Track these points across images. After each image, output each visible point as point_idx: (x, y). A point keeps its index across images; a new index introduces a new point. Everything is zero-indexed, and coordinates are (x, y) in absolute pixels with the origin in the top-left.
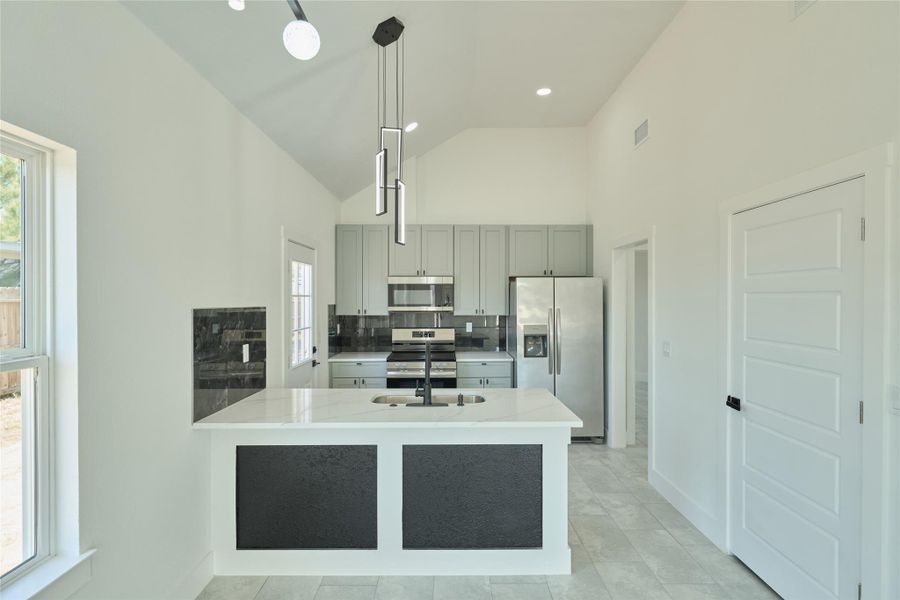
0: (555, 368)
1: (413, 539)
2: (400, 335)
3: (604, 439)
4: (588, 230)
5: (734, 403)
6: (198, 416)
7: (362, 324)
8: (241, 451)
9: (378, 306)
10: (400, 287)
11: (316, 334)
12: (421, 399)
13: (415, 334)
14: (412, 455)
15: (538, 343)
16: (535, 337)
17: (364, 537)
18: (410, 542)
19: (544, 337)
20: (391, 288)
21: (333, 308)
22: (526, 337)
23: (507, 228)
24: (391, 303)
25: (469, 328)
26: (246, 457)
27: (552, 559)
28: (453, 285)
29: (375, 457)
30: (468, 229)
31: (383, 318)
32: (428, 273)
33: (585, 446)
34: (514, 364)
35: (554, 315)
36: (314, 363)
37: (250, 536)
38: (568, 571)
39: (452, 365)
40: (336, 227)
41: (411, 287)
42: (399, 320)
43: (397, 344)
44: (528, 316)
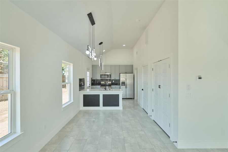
0: (126, 87)
1: (104, 105)
2: (102, 83)
3: (134, 98)
4: (132, 66)
5: (143, 90)
6: (79, 91)
7: (96, 81)
8: (84, 95)
9: (99, 78)
10: (102, 75)
11: (90, 83)
12: (105, 89)
13: (105, 82)
14: (104, 95)
15: (124, 83)
16: (123, 83)
17: (98, 105)
18: (104, 106)
19: (125, 83)
20: (101, 75)
21: (92, 78)
22: (122, 83)
23: (119, 65)
24: (101, 78)
25: (114, 81)
26: (84, 96)
27: (120, 108)
28: (111, 75)
29: (99, 96)
30: (113, 66)
31: (100, 80)
32: (107, 73)
33: (131, 100)
34: (120, 87)
35: (126, 79)
36: (89, 87)
37: (85, 105)
38: (122, 109)
39: (111, 87)
40: (92, 65)
41: (104, 75)
42: (102, 80)
43: (102, 84)
44: (122, 79)
